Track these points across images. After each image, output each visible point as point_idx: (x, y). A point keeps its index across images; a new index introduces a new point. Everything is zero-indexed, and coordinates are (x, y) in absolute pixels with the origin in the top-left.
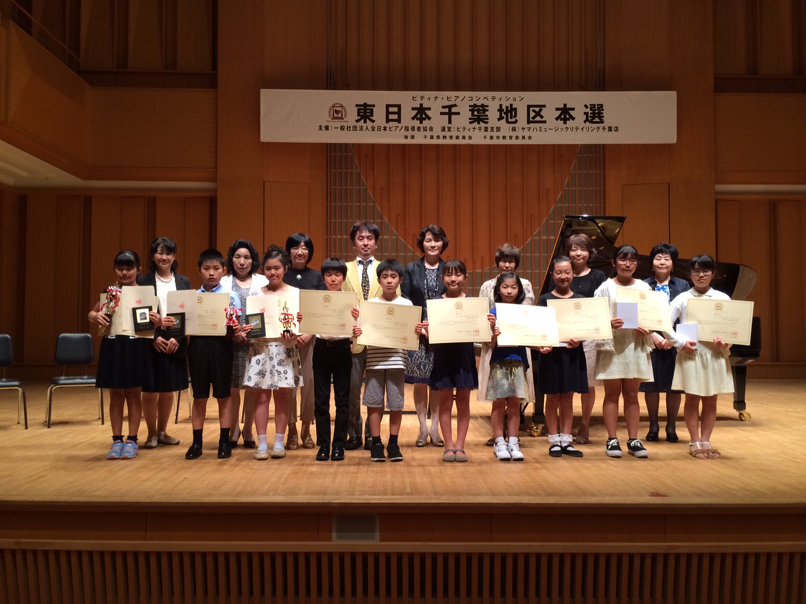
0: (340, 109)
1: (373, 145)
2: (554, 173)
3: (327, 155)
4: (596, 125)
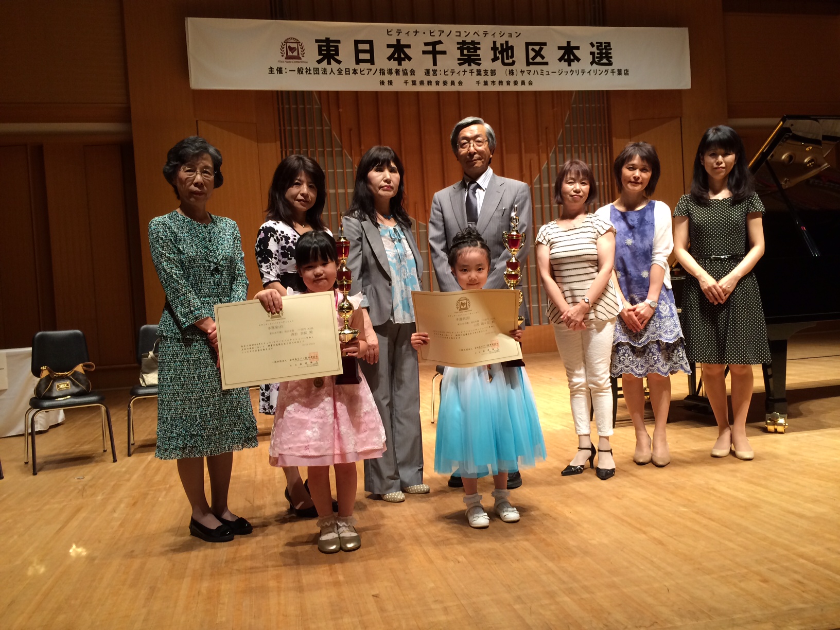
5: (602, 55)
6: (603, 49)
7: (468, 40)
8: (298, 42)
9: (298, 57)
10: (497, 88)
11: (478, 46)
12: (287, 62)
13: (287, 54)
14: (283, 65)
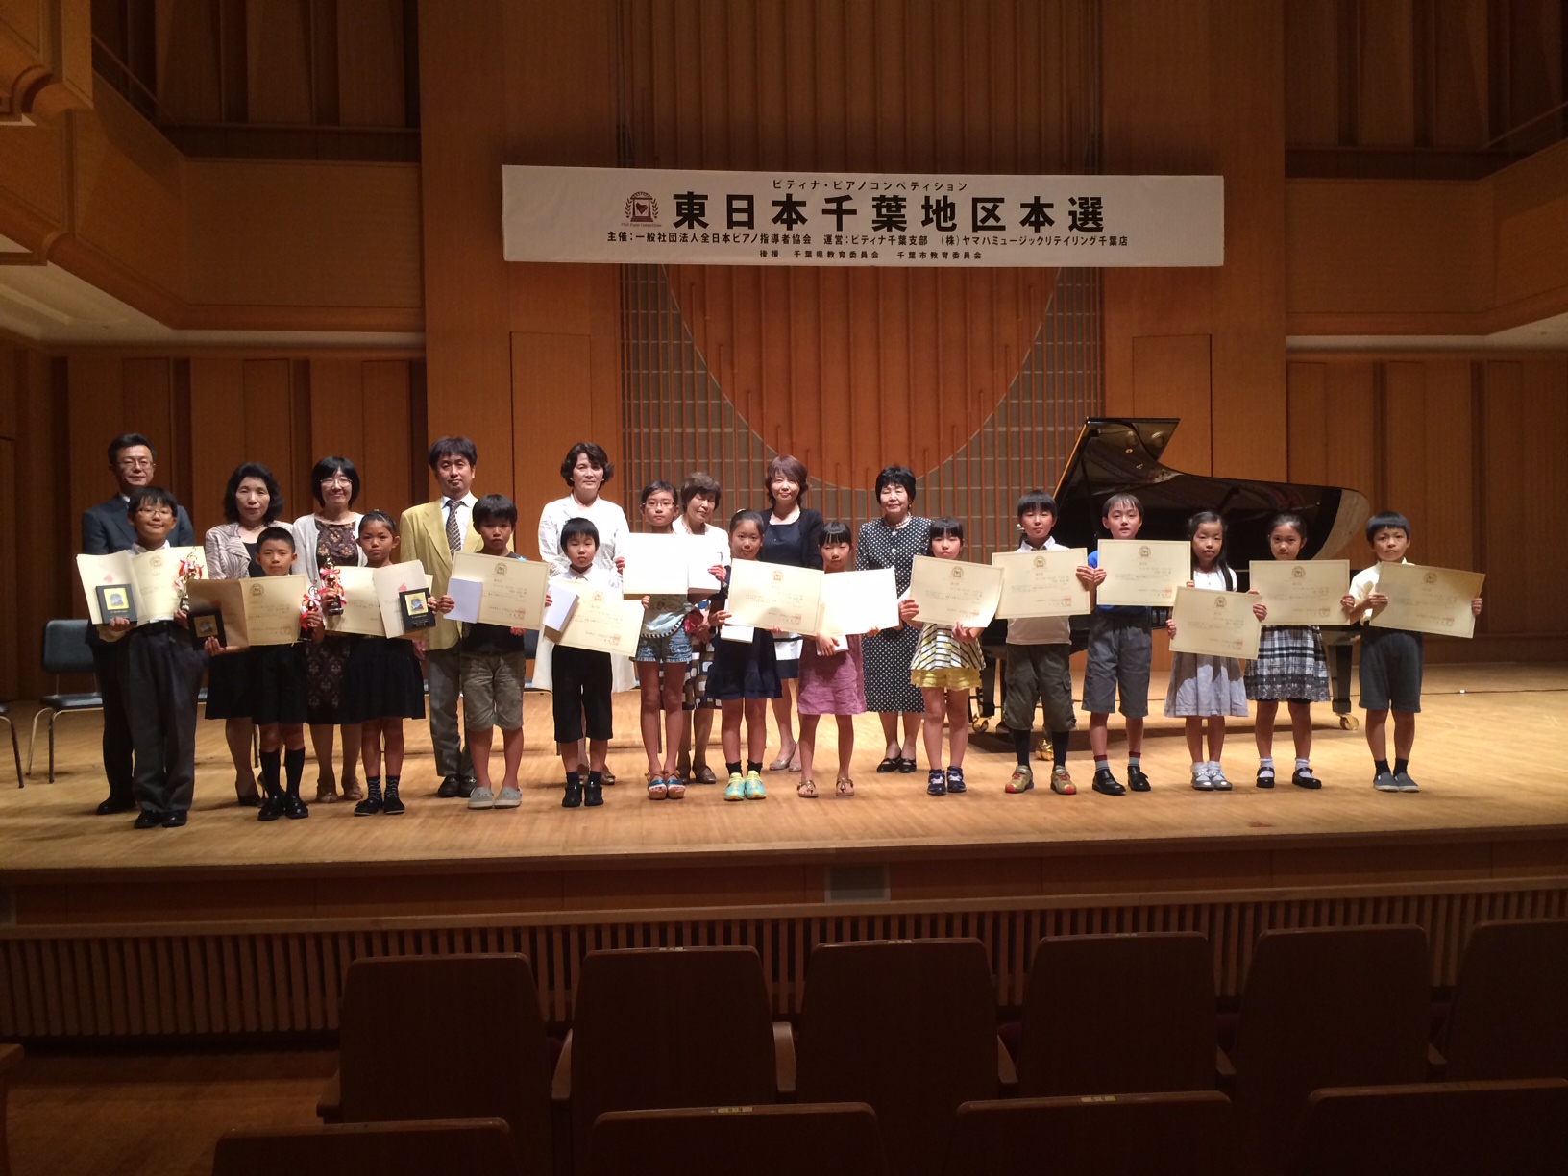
0: (645, 203)
1: (703, 267)
2: (1018, 317)
3: (621, 284)
4: (1088, 235)
5: (1088, 215)
6: (1089, 207)
7: (889, 194)
8: (650, 199)
9: (649, 219)
10: (929, 262)
11: (903, 203)
12: (635, 225)
13: (634, 214)
14: (628, 230)
